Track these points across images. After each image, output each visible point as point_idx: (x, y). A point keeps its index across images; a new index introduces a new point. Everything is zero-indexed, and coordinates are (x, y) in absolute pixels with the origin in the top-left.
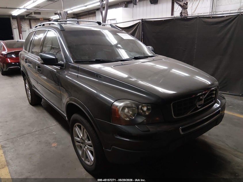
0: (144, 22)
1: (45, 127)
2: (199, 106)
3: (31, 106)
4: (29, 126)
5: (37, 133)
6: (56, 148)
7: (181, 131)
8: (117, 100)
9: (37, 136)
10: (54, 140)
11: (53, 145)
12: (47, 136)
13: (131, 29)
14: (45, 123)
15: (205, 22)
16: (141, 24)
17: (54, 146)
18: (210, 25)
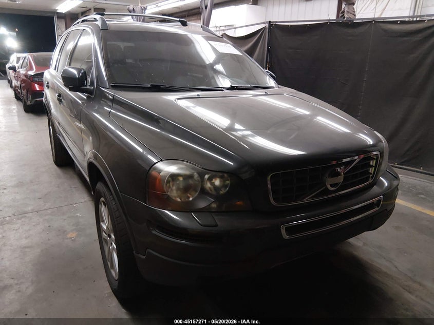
0: (273, 27)
1: (66, 203)
2: (332, 186)
3: (55, 166)
4: (39, 198)
5: (49, 211)
6: (72, 240)
7: (283, 232)
8: (161, 160)
9: (47, 217)
10: (74, 227)
11: (69, 236)
12: (65, 219)
13: (249, 40)
14: (69, 196)
15: (385, 31)
16: (267, 31)
17: (71, 238)
18: (396, 37)
